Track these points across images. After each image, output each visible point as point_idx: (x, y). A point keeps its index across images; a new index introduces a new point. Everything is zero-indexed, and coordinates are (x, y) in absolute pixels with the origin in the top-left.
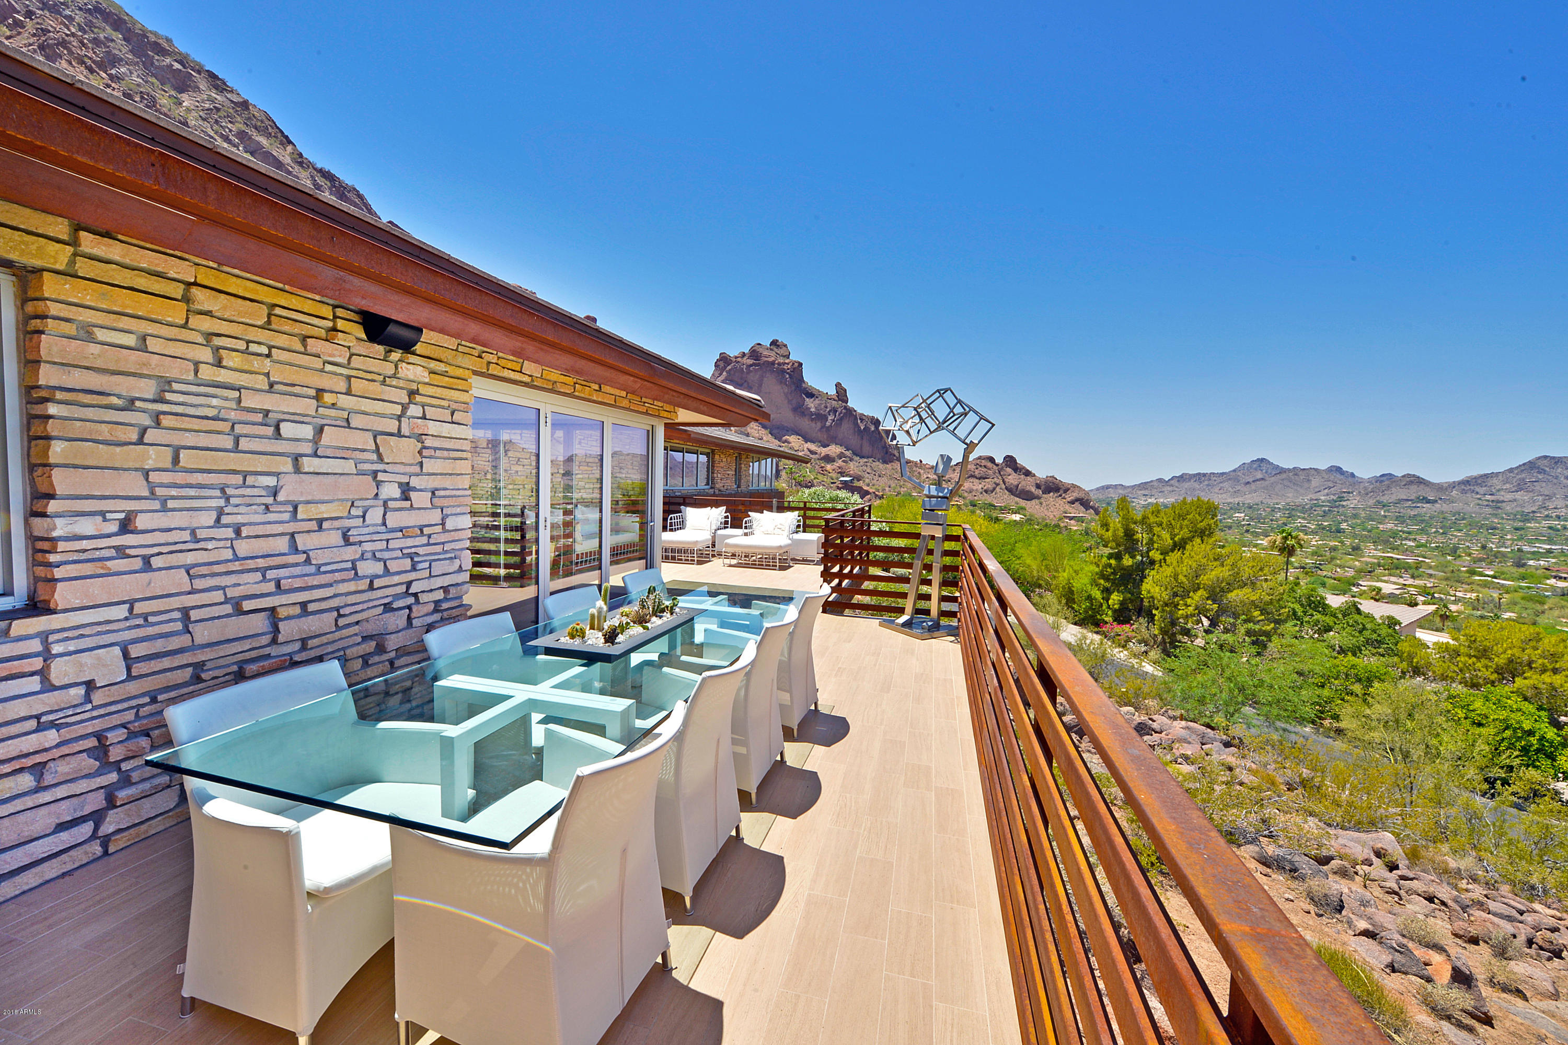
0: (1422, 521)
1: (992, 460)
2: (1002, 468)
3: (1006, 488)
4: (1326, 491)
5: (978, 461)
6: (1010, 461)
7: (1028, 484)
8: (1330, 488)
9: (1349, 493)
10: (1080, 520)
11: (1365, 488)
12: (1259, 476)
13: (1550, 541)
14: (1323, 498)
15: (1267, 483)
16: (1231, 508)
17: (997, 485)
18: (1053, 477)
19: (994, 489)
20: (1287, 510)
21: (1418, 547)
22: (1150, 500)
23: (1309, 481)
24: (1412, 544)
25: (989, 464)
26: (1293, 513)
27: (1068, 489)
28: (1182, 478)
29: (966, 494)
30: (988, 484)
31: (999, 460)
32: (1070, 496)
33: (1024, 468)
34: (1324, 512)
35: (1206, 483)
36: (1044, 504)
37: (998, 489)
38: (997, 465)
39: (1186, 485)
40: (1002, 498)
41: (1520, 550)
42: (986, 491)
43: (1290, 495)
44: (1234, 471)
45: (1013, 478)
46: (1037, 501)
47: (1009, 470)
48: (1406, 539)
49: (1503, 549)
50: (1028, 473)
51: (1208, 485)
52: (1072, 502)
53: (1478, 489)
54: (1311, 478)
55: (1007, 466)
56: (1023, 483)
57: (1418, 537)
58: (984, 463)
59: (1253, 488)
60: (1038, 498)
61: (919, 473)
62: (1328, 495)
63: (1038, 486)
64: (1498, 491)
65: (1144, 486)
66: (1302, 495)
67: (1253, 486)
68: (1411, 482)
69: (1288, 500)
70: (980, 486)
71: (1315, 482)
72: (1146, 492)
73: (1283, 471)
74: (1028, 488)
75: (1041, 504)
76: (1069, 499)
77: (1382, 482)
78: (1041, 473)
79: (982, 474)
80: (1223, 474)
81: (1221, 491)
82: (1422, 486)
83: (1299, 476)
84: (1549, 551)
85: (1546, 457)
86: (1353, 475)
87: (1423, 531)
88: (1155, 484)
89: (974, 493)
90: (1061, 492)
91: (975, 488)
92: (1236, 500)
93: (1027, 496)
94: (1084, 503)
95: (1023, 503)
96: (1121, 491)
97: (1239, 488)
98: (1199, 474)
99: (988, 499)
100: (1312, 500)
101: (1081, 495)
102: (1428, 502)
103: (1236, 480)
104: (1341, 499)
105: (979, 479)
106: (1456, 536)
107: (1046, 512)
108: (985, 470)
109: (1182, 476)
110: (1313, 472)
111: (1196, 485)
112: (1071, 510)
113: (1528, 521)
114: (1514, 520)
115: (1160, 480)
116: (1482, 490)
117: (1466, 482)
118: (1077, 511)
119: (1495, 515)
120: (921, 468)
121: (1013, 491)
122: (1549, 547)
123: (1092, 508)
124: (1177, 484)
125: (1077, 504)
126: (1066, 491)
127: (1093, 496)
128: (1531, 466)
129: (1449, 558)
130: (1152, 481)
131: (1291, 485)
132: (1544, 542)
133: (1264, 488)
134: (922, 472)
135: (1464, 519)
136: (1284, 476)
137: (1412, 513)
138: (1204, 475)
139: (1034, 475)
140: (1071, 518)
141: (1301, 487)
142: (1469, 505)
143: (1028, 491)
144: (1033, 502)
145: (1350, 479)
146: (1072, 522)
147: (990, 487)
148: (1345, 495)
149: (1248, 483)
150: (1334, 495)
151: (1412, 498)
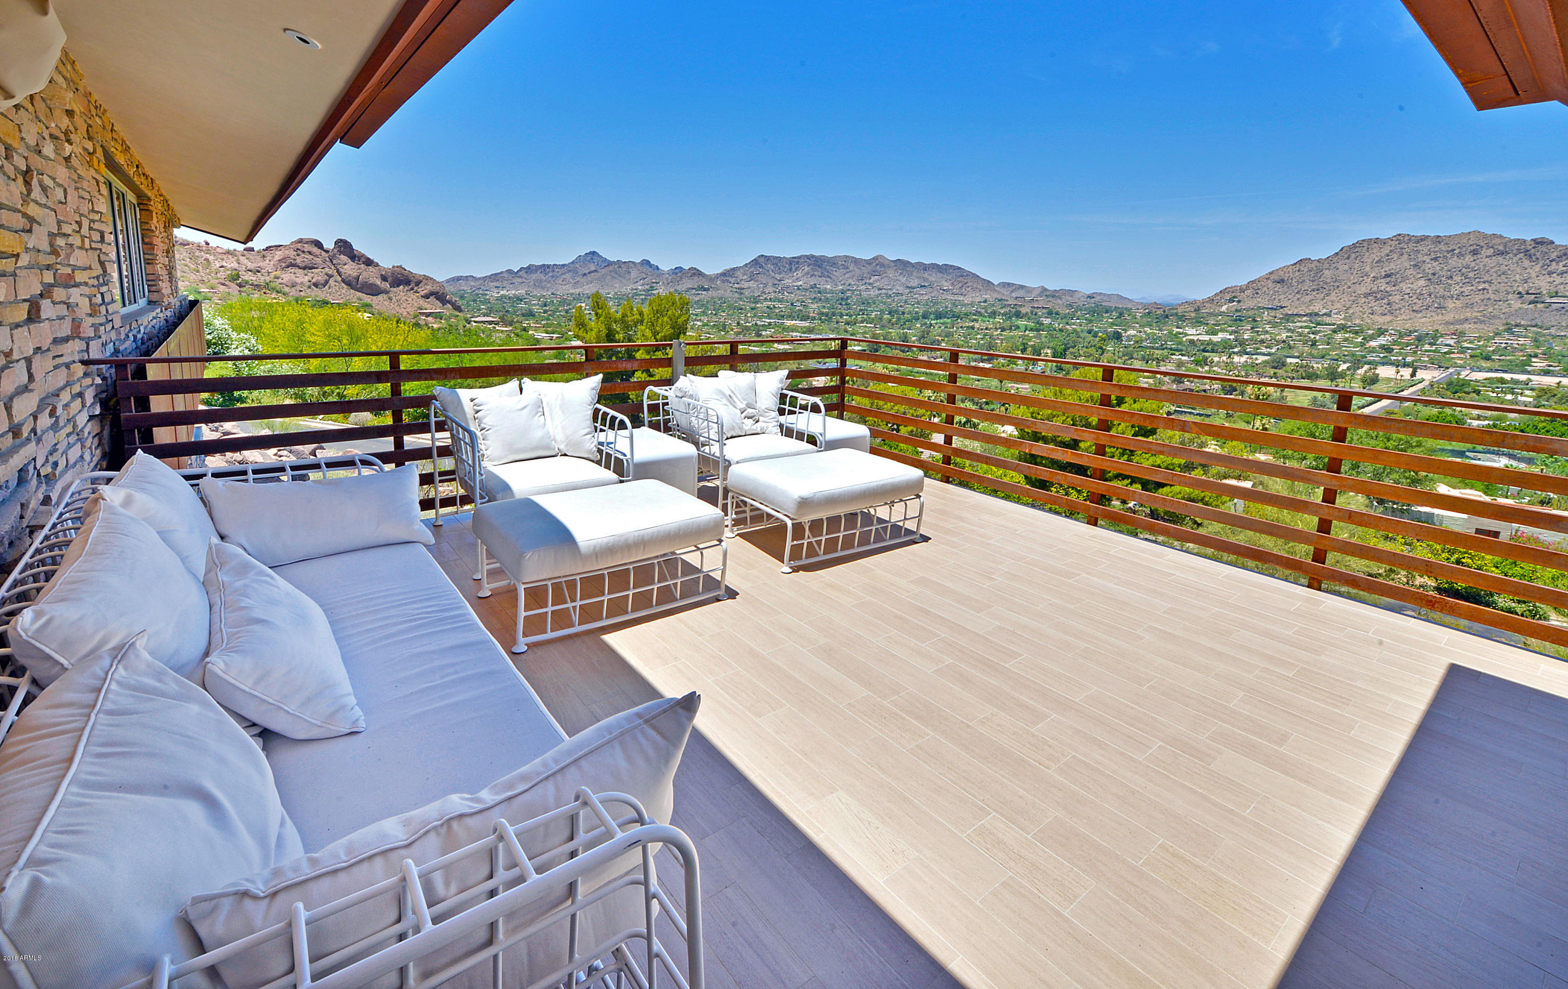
0: (703, 305)
1: (318, 244)
2: (334, 255)
3: (343, 281)
4: (642, 281)
5: (299, 245)
6: (344, 246)
7: (370, 276)
8: (644, 279)
9: (656, 283)
10: (438, 316)
11: (667, 279)
12: (593, 268)
13: (769, 317)
14: (640, 287)
15: (599, 274)
16: (574, 299)
17: (331, 276)
18: (400, 267)
19: (327, 282)
20: (616, 299)
21: (704, 326)
22: (502, 292)
23: (629, 272)
24: (699, 323)
25: (315, 250)
26: (621, 302)
27: (421, 282)
28: (529, 269)
29: (287, 289)
30: (317, 275)
31: (329, 245)
32: (424, 289)
33: (363, 255)
34: (642, 299)
35: (551, 274)
36: (394, 299)
37: (331, 282)
38: (327, 251)
39: (534, 276)
40: (337, 292)
41: (756, 324)
42: (316, 285)
43: (617, 285)
44: (573, 263)
45: (350, 269)
46: (385, 296)
47: (343, 258)
48: (695, 320)
49: (748, 324)
50: (369, 262)
51: (553, 277)
52: (426, 297)
53: (731, 280)
54: (630, 270)
55: (341, 252)
56: (364, 274)
57: (702, 318)
58: (307, 248)
59: (589, 279)
60: (387, 292)
61: (207, 260)
62: (643, 285)
63: (384, 278)
64: (741, 280)
65: (494, 277)
66: (625, 285)
67: (589, 277)
68: (694, 274)
69: (616, 290)
70: (307, 278)
71: (634, 274)
72: (497, 284)
73: (610, 263)
74: (371, 281)
75: (390, 299)
76: (422, 293)
77: (676, 274)
78: (386, 262)
79: (307, 263)
80: (564, 265)
81: (564, 283)
82: (701, 277)
83: (621, 268)
84: (770, 324)
85: (762, 256)
86: (657, 268)
87: (704, 313)
88: (505, 275)
89: (298, 288)
90: (413, 285)
91: (298, 280)
92: (577, 291)
93: (374, 291)
94: (441, 297)
95: (367, 299)
96: (472, 283)
97: (578, 279)
98: (544, 265)
99: (320, 294)
100: (632, 289)
101: (436, 288)
102: (705, 290)
103: (575, 272)
104: (652, 288)
105: (304, 268)
106: (723, 316)
107: (397, 309)
108: (310, 257)
109: (529, 268)
110: (632, 265)
111: (542, 277)
112: (425, 305)
113: (756, 302)
114: (750, 302)
115: (509, 271)
116: (732, 280)
117: (724, 274)
118: (433, 306)
119: (740, 299)
120: (208, 252)
121: (352, 283)
122: (769, 321)
123: (449, 302)
124: (525, 276)
125: (432, 298)
126: (418, 283)
127: (449, 289)
128: (755, 262)
129: (723, 333)
130: (502, 273)
131: (616, 276)
132: (765, 317)
133: (596, 279)
134: (211, 258)
135: (725, 303)
136: (611, 268)
137: (697, 299)
138: (549, 266)
139: (377, 265)
140: (428, 315)
141: (624, 278)
142: (726, 292)
143: (372, 285)
144: (380, 297)
145: (656, 271)
146: (430, 319)
147: (321, 278)
148: (654, 285)
149: (585, 274)
150: (647, 285)
151: (696, 287)
